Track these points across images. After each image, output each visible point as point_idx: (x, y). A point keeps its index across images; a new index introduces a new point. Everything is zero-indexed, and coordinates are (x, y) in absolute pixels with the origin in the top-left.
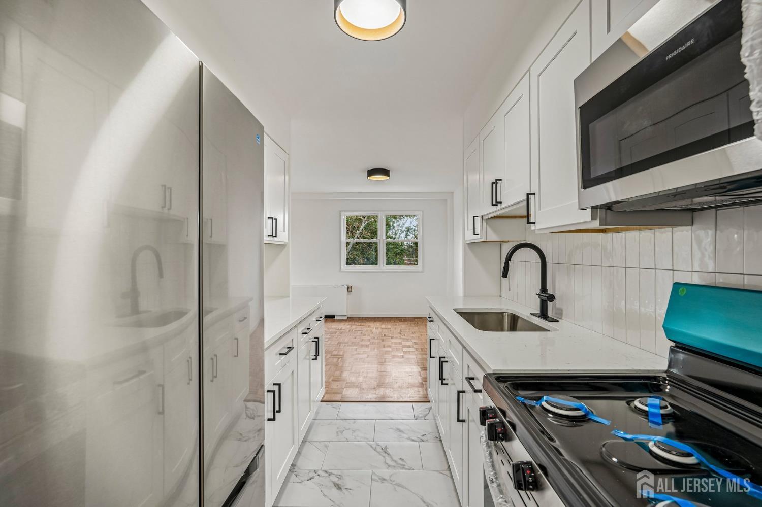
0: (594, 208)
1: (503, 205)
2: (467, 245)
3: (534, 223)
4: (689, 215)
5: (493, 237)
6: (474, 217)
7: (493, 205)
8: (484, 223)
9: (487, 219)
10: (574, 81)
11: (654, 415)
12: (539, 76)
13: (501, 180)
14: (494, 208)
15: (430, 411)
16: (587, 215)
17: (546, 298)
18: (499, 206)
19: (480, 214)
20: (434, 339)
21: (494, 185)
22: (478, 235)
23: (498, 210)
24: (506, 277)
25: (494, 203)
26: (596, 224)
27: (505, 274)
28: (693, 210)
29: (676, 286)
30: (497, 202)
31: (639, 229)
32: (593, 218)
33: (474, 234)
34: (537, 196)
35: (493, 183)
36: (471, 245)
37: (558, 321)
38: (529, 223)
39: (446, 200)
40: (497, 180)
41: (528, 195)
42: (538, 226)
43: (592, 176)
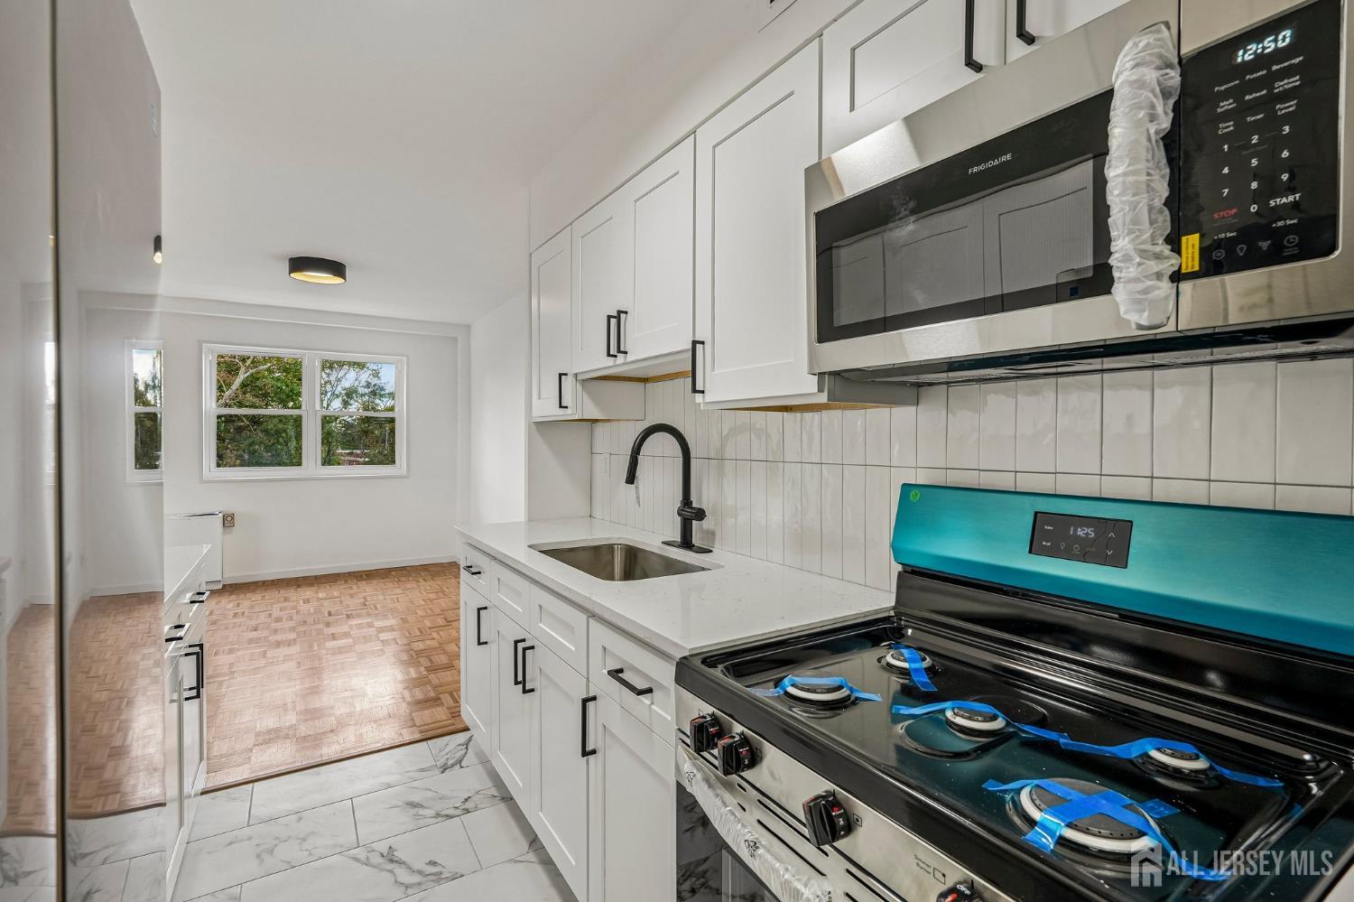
0: (821, 375)
1: (630, 358)
2: (533, 425)
3: (703, 392)
4: (914, 391)
5: (592, 412)
6: (560, 375)
7: (609, 355)
8: (580, 387)
9: (583, 380)
10: (807, 170)
11: (916, 670)
12: (714, 147)
13: (626, 313)
14: (611, 361)
15: (467, 748)
16: (811, 384)
17: (690, 514)
18: (621, 358)
19: (571, 371)
20: (486, 608)
21: (613, 321)
22: (567, 407)
23: (619, 365)
24: (632, 483)
25: (613, 350)
26: (823, 398)
27: (631, 479)
28: (919, 385)
29: (906, 488)
30: (619, 351)
32: (820, 390)
33: (561, 407)
34: (708, 346)
35: (609, 317)
36: (543, 427)
37: (711, 551)
38: (695, 391)
39: (455, 339)
40: (620, 312)
41: (695, 343)
42: (709, 397)
43: (835, 325)
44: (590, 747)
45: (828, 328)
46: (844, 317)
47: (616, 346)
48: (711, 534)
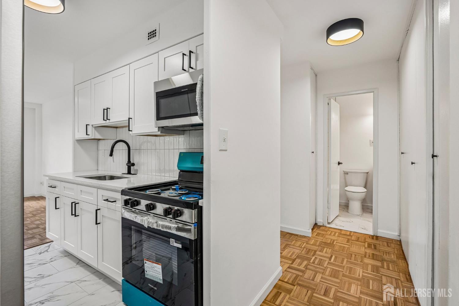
0: (159, 127)
1: (111, 121)
2: (76, 141)
3: (132, 131)
4: (183, 132)
5: (98, 137)
6: (87, 125)
7: (104, 120)
8: (94, 129)
9: (95, 127)
10: (154, 82)
11: (177, 188)
12: (134, 70)
13: (110, 108)
14: (104, 122)
15: (49, 247)
16: (156, 130)
17: (130, 165)
18: (108, 121)
19: (91, 124)
20: (58, 197)
21: (105, 111)
22: (89, 135)
24: (112, 156)
25: (105, 119)
26: (159, 133)
27: (111, 155)
28: (184, 131)
29: (181, 153)
30: (107, 119)
31: (169, 136)
32: (159, 131)
33: (87, 135)
34: (133, 119)
35: (104, 109)
36: (79, 141)
37: (136, 174)
38: (129, 130)
40: (107, 108)
41: (129, 118)
42: (133, 132)
43: (160, 117)
44: (98, 222)
45: (159, 118)
46: (162, 115)
47: (106, 117)
48: (137, 170)
